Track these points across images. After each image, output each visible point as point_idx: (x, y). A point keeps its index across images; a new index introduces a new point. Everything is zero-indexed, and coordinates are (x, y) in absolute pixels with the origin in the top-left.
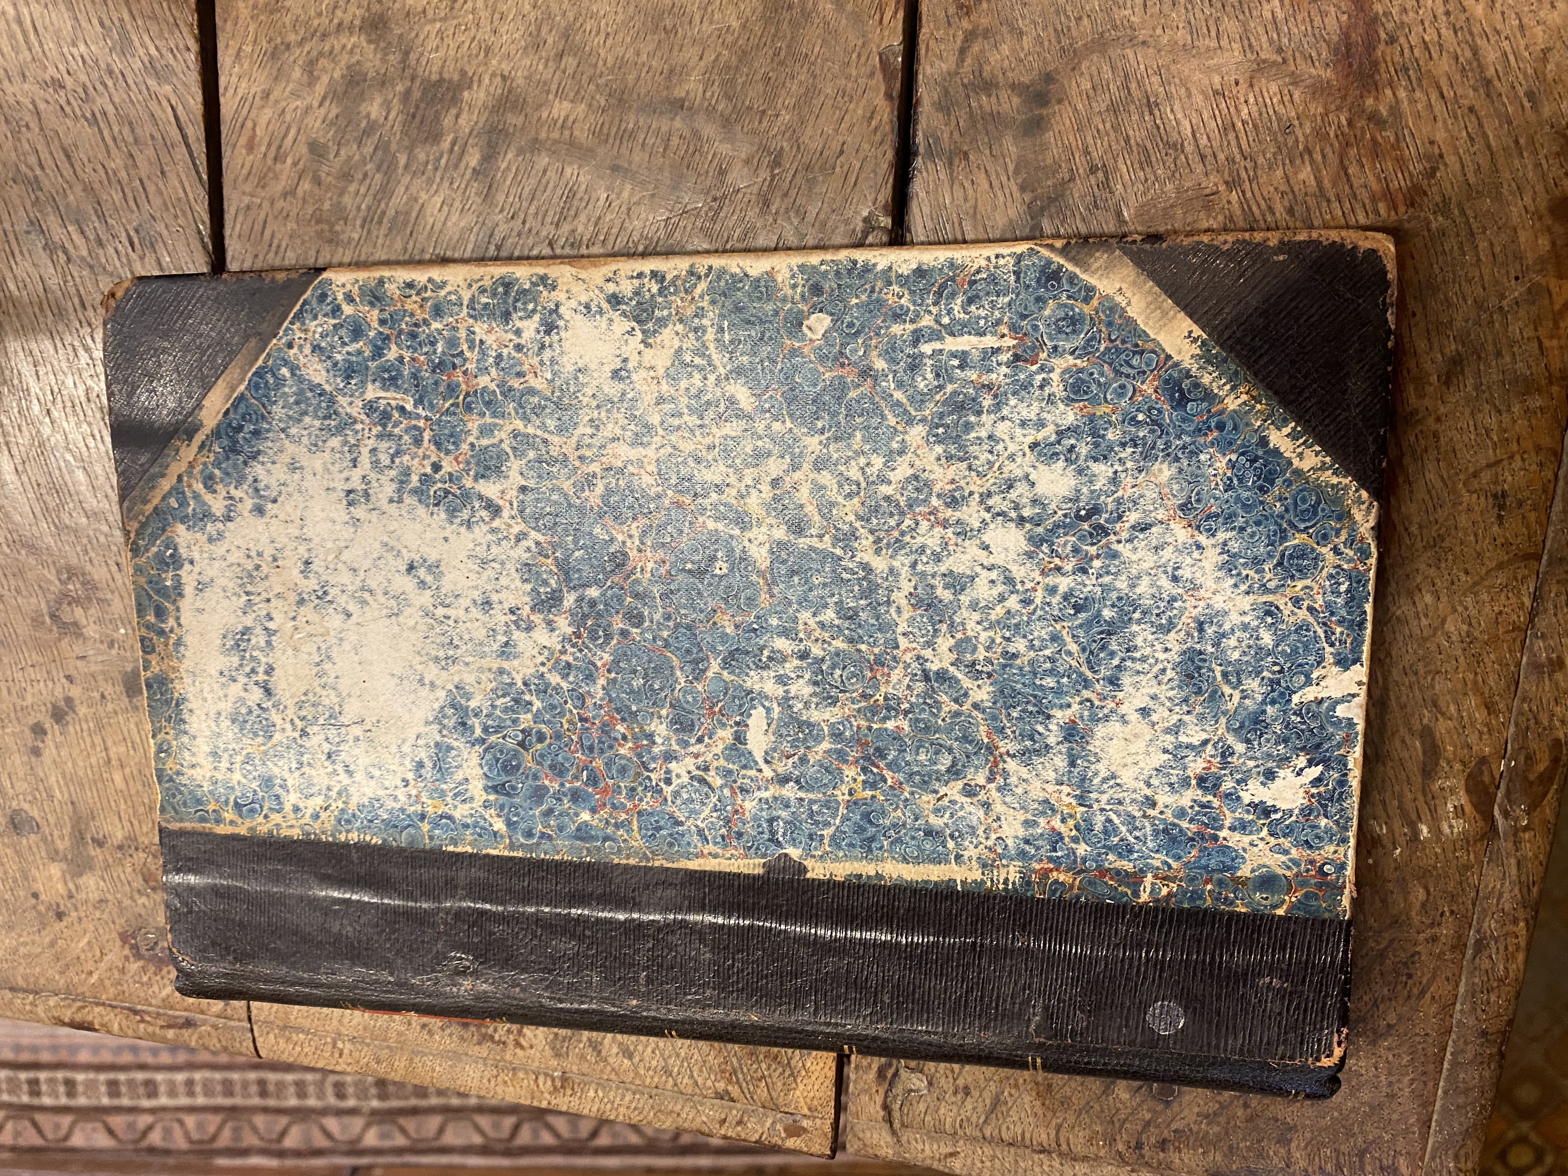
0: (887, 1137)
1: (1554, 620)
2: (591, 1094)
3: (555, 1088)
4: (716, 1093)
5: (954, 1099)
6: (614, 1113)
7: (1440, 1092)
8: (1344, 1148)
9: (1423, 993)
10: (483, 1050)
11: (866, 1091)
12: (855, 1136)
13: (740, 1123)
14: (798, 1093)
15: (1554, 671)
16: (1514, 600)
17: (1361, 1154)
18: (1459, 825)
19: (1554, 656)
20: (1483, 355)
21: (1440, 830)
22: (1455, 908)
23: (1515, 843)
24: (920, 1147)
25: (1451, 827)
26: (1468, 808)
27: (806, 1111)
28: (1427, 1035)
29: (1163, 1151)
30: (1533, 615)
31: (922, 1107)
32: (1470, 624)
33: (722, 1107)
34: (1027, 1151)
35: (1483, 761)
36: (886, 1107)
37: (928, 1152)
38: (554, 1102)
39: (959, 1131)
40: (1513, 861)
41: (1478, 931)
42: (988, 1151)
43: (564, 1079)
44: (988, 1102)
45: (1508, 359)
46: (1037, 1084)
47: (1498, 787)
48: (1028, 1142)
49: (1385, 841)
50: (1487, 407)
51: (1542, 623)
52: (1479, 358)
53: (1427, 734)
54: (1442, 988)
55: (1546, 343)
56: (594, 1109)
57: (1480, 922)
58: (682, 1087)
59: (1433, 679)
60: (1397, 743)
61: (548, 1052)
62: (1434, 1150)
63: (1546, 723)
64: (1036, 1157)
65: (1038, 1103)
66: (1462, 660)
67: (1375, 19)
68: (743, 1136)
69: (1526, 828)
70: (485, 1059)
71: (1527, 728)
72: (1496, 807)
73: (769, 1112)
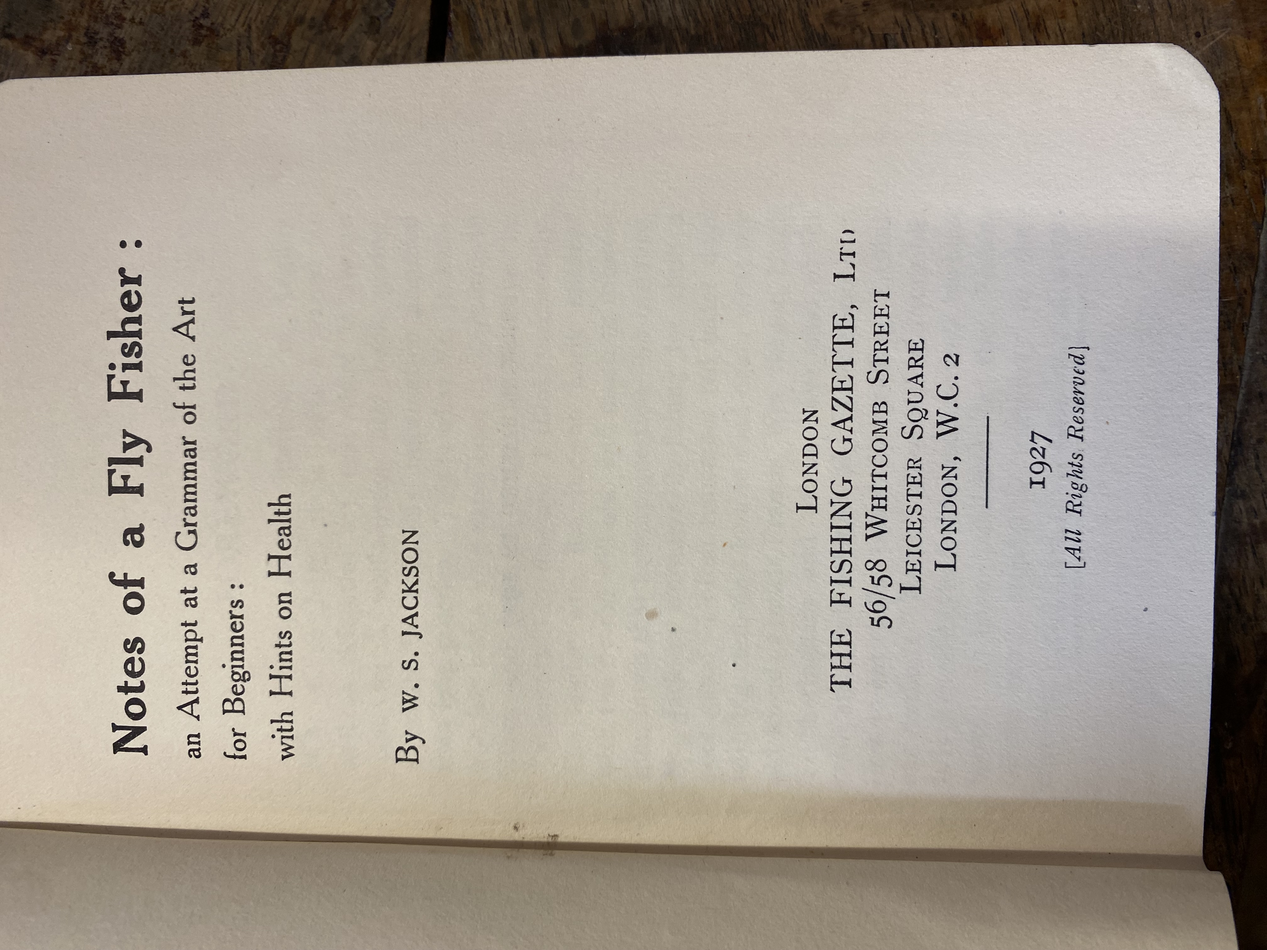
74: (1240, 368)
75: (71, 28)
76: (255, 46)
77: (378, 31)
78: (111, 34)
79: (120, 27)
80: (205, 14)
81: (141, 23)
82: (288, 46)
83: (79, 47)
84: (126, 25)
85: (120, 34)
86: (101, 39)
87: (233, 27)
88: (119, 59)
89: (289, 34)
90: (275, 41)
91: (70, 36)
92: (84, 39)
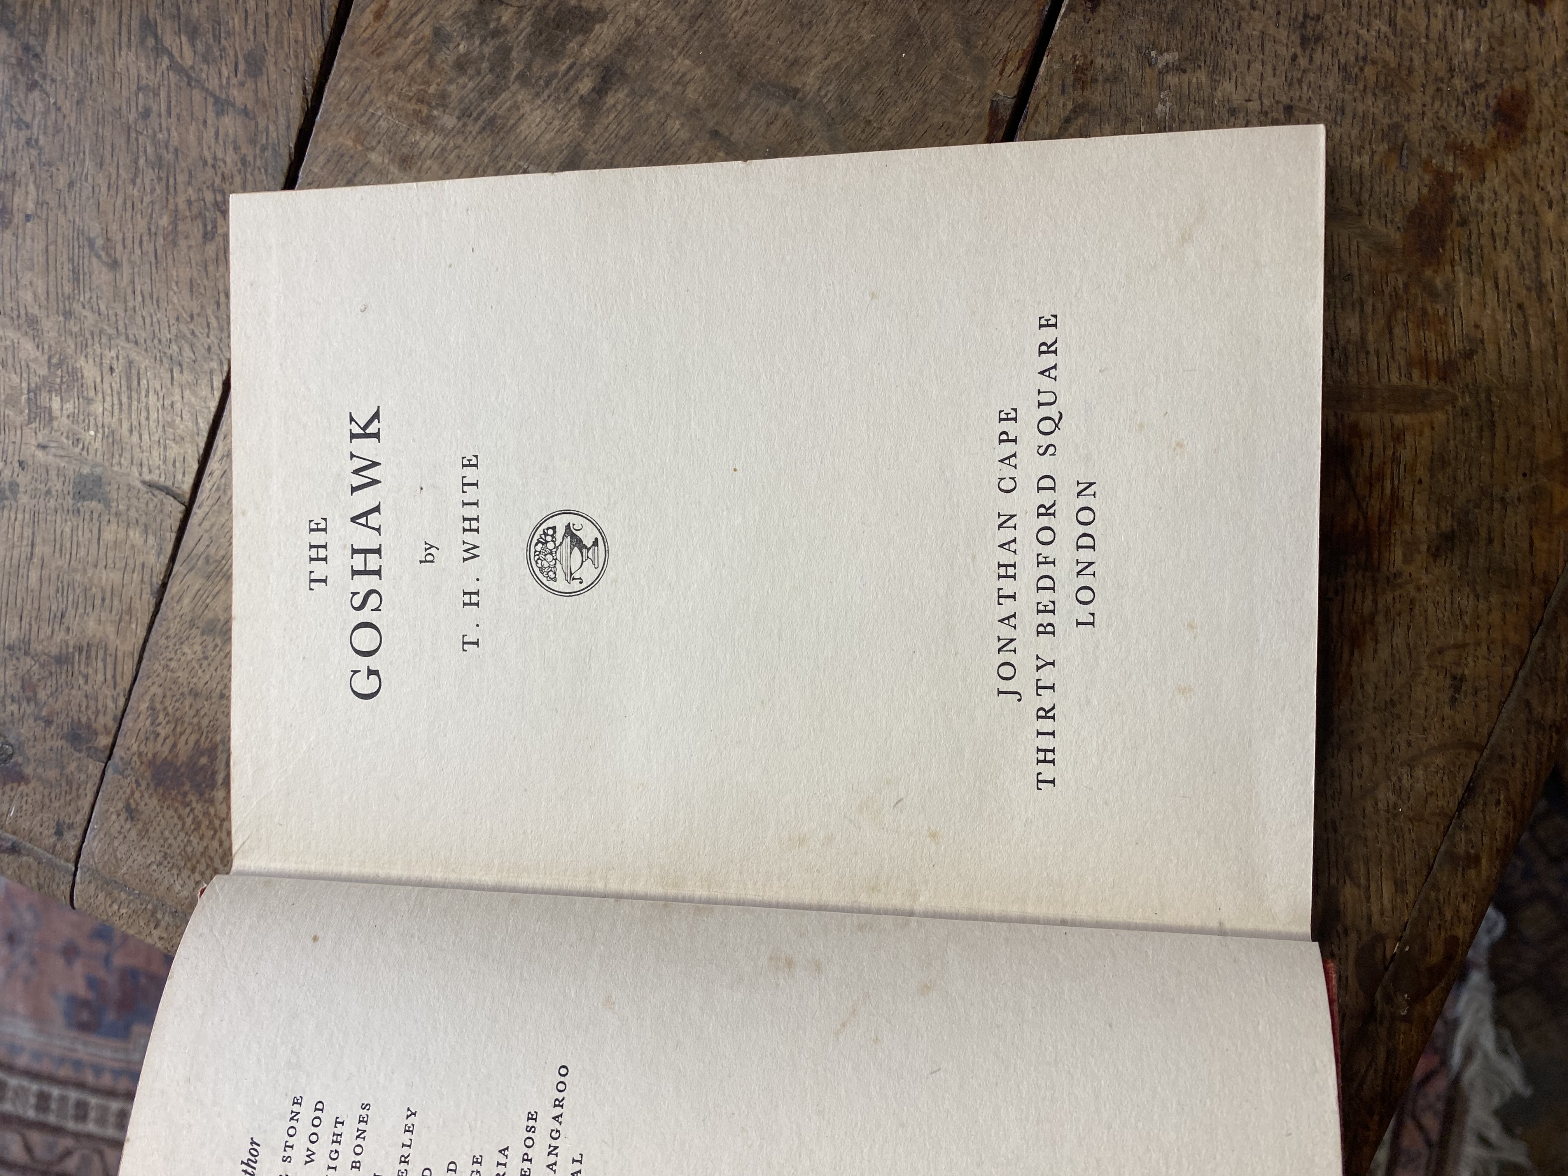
1: (1481, 815)
16: (1447, 785)
20: (1475, 538)
23: (1390, 1030)
30: (1462, 805)
32: (1400, 797)
35: (1379, 938)
45: (1497, 549)
47: (1386, 969)
50: (1467, 590)
51: (1469, 815)
52: (1471, 540)
53: (1332, 896)
55: (1537, 543)
59: (1352, 841)
63: (1448, 917)
66: (1383, 830)
67: (1453, 199)
69: (1405, 1020)
71: (1430, 918)
72: (1379, 989)
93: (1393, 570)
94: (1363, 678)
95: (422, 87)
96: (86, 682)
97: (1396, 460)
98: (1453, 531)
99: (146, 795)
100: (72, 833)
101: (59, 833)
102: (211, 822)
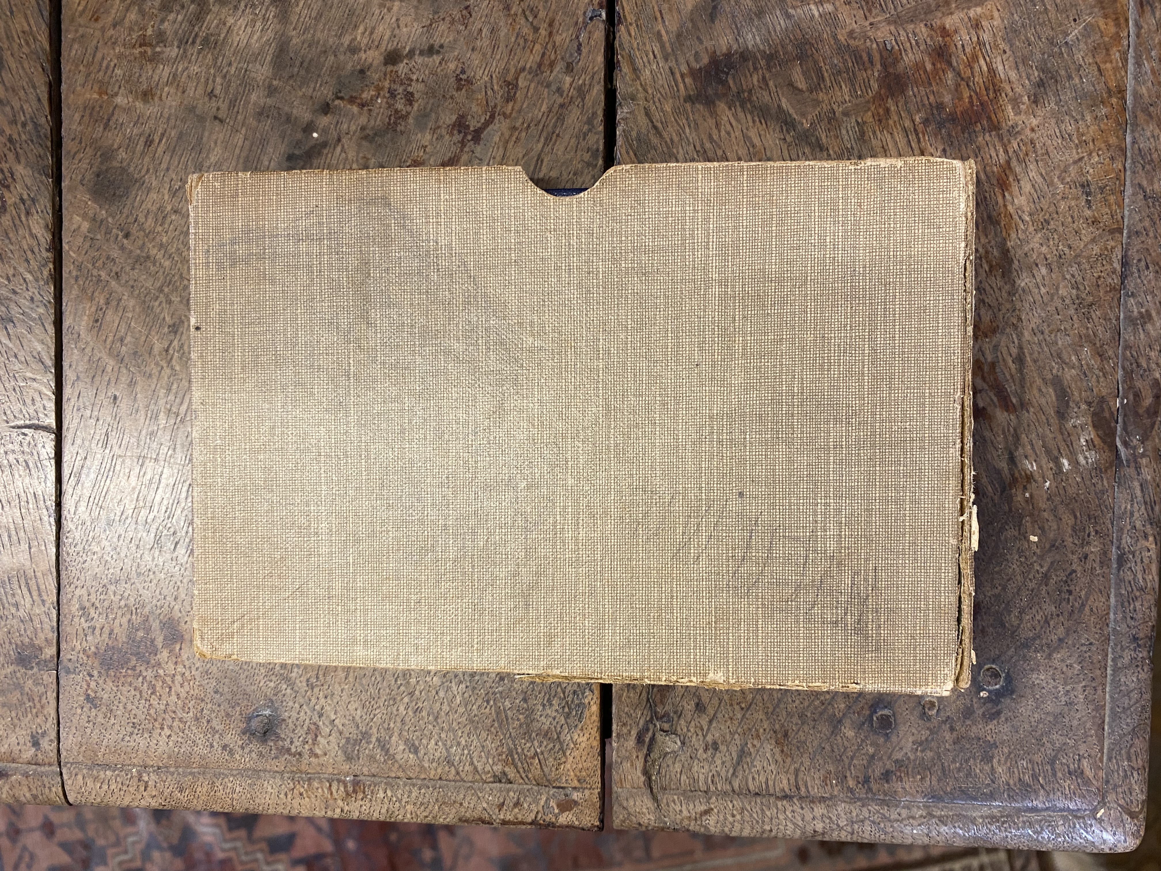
0: (649, 803)
1: (1139, 281)
2: (381, 795)
3: (348, 794)
4: (495, 776)
5: (705, 756)
6: (402, 812)
7: (1107, 697)
8: (1037, 758)
9: (1083, 605)
10: (280, 764)
11: (628, 758)
12: (621, 805)
13: (517, 804)
14: (568, 766)
15: (1145, 323)
16: (1108, 267)
17: (1052, 762)
18: (1092, 456)
19: (1143, 310)
20: (1059, 78)
21: (1078, 463)
22: (1098, 528)
23: (1136, 468)
24: (678, 808)
25: (1086, 458)
26: (1097, 441)
27: (576, 783)
28: (1091, 644)
29: (887, 782)
30: (1123, 277)
31: (678, 767)
32: (1078, 288)
33: (501, 791)
34: (772, 800)
35: (1102, 400)
36: (646, 773)
37: (685, 813)
38: (346, 808)
39: (712, 788)
40: (1136, 484)
41: (1118, 548)
42: (738, 803)
43: (356, 784)
44: (735, 755)
45: (1077, 80)
46: (775, 732)
47: (1117, 422)
48: (772, 791)
49: (1037, 476)
50: (1067, 117)
51: (1130, 285)
52: (1056, 81)
53: (1057, 383)
54: (1097, 602)
55: (1102, 66)
56: (384, 811)
57: (1119, 539)
58: (463, 775)
59: (1056, 336)
60: (1035, 392)
61: (341, 757)
62: (1110, 750)
63: (1145, 365)
64: (779, 804)
65: (777, 751)
66: (1075, 318)
68: (520, 817)
69: (1143, 455)
70: (282, 773)
71: (1132, 372)
72: (1117, 439)
73: (543, 790)
74: (1122, 218)
75: (379, 89)
76: (496, 87)
77: (572, 71)
78: (405, 90)
79: (410, 85)
80: (463, 72)
81: (423, 81)
82: (517, 86)
83: (385, 100)
84: (413, 84)
85: (410, 89)
86: (399, 94)
87: (481, 78)
88: (411, 104)
89: (517, 79)
90: (509, 84)
91: (379, 94)
92: (387, 95)
93: (1010, 123)
94: (1019, 212)
95: (141, 33)
96: (18, 610)
97: (981, 43)
98: (1041, 80)
99: (101, 682)
100: (47, 739)
101: (36, 744)
102: (164, 681)
